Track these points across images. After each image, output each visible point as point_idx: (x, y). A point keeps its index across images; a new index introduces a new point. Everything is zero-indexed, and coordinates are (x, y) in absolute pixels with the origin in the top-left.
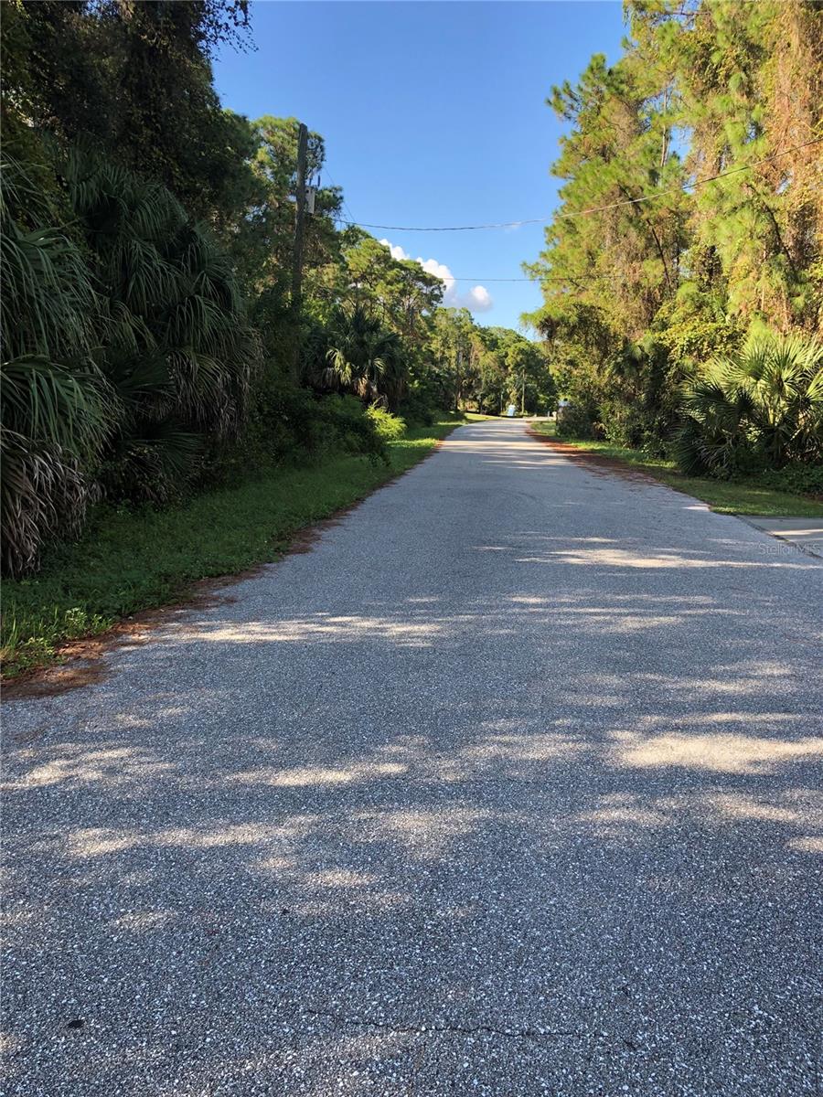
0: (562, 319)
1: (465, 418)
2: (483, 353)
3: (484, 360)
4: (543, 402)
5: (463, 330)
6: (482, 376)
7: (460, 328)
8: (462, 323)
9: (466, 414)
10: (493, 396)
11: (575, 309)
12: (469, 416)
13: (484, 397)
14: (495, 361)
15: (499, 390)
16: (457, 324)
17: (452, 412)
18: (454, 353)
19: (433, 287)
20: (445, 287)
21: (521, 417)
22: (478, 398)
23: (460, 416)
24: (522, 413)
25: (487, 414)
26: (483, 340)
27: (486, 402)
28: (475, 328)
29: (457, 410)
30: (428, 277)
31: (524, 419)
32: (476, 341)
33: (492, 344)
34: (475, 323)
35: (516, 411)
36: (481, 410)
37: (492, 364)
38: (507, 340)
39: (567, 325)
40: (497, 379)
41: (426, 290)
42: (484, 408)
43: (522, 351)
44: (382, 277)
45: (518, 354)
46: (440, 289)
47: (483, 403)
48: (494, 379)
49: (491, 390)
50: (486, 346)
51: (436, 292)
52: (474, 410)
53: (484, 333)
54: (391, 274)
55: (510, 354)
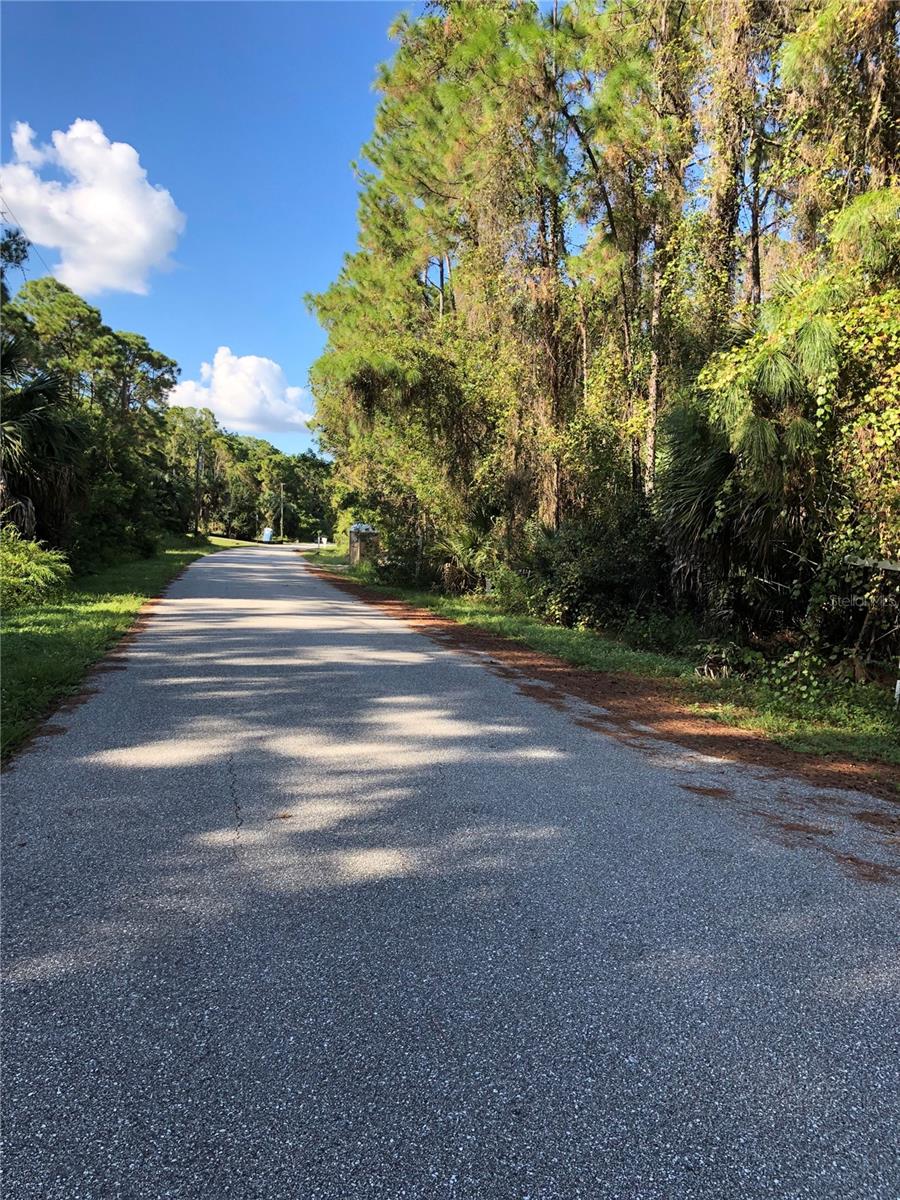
0: (393, 374)
1: (210, 544)
2: (230, 464)
3: (232, 471)
4: (305, 525)
5: (204, 436)
6: (231, 489)
7: (200, 432)
8: (203, 427)
9: (210, 538)
10: (244, 515)
11: (415, 358)
12: (215, 540)
13: (232, 516)
14: (246, 473)
15: (253, 508)
16: (198, 427)
17: (190, 535)
18: (193, 462)
19: (164, 369)
20: (179, 370)
21: (281, 542)
22: (226, 517)
23: (202, 542)
24: (280, 538)
25: (237, 538)
26: (231, 448)
27: (235, 523)
28: (219, 434)
29: (196, 532)
30: (156, 356)
31: (284, 546)
32: (222, 451)
33: (242, 455)
34: (220, 427)
35: (274, 535)
36: (229, 533)
37: (242, 477)
38: (259, 451)
39: (403, 384)
40: (250, 495)
41: (153, 374)
42: (233, 530)
43: (277, 465)
44: (87, 346)
45: (273, 468)
46: (172, 372)
47: (233, 524)
48: (246, 496)
49: (242, 509)
50: (234, 455)
51: (167, 376)
52: (219, 532)
53: (231, 440)
54: (98, 343)
55: (264, 467)
